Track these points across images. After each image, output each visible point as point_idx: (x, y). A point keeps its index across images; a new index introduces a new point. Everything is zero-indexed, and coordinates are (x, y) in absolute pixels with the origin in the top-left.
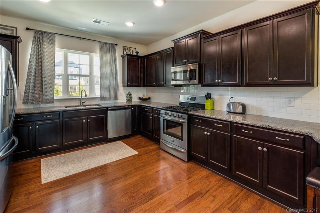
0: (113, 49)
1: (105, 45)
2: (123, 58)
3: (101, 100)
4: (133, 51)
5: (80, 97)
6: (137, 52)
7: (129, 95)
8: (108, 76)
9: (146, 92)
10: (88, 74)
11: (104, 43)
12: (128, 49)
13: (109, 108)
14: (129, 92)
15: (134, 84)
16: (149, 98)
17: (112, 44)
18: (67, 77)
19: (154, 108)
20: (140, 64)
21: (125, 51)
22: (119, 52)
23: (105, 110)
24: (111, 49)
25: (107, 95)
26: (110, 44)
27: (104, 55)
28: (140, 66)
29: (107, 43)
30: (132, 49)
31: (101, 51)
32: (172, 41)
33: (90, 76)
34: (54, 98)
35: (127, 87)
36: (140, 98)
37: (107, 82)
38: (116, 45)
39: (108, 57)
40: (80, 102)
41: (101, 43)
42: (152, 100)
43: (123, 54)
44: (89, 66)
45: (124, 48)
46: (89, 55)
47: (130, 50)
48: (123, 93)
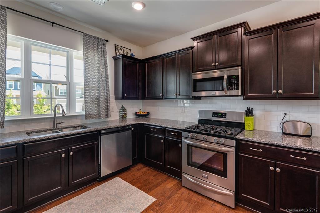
0: (103, 47)
1: (91, 39)
2: (115, 60)
3: (86, 119)
4: (127, 52)
5: (53, 116)
6: (132, 54)
7: (123, 110)
8: (96, 84)
9: (143, 105)
10: (65, 80)
11: (90, 36)
12: (121, 49)
13: (102, 132)
14: (123, 107)
15: (132, 96)
16: (148, 114)
17: (101, 40)
18: (29, 84)
19: (167, 129)
20: (138, 70)
21: (117, 52)
22: (110, 53)
23: (96, 135)
24: (100, 46)
25: (94, 112)
26: (98, 39)
27: (90, 54)
28: (138, 72)
29: (94, 37)
30: (126, 50)
31: (86, 47)
32: (192, 39)
33: (69, 83)
34: (6, 119)
35: (123, 99)
36: (136, 114)
37: (94, 93)
38: (107, 41)
39: (95, 57)
40: (52, 123)
41: (85, 35)
42: (152, 116)
43: (114, 55)
44: (65, 69)
45: (116, 47)
46: (67, 52)
47: (124, 50)
48: (116, 107)
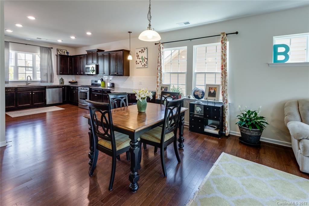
0: (50, 51)
1: (44, 48)
2: (57, 56)
3: (41, 82)
4: (64, 52)
5: (27, 81)
6: (67, 53)
7: (62, 79)
8: (46, 68)
9: (75, 78)
10: (32, 66)
12: (60, 51)
13: (47, 87)
14: (62, 78)
15: (65, 73)
16: (76, 82)
17: (49, 48)
18: (17, 68)
20: (69, 61)
21: (58, 52)
22: (54, 53)
23: (45, 88)
24: (48, 51)
25: (45, 79)
26: (47, 48)
27: (43, 54)
28: (69, 62)
29: (45, 47)
30: (63, 51)
31: (41, 52)
32: (86, 51)
33: (33, 68)
34: (9, 81)
35: (60, 74)
36: (70, 82)
37: (45, 72)
38: (52, 48)
39: (46, 56)
40: (26, 84)
41: (41, 47)
42: (78, 84)
43: (57, 54)
44: (32, 61)
45: (58, 50)
46: (33, 54)
47: (62, 51)
48: (57, 78)
